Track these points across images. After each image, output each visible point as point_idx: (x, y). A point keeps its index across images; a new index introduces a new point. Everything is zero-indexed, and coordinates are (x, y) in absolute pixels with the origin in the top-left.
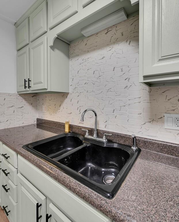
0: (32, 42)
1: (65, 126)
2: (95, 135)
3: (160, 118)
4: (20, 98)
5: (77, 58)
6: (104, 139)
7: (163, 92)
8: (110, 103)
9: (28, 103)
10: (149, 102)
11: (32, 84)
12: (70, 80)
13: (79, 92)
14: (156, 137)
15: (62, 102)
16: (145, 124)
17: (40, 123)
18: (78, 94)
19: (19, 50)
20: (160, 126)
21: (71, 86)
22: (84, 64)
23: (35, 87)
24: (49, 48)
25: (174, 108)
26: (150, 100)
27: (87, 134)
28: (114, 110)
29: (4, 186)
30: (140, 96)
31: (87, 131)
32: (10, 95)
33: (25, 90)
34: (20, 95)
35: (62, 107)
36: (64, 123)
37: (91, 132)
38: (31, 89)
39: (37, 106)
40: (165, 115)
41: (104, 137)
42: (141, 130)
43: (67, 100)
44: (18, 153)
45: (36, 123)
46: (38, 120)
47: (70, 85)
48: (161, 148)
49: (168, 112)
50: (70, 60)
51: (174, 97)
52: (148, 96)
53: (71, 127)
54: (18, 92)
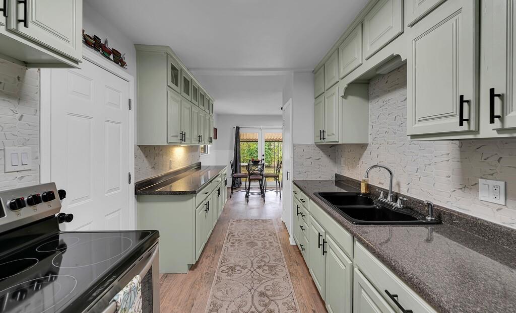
0: (327, 90)
1: (360, 185)
2: (389, 198)
3: (474, 185)
4: (317, 148)
5: (376, 100)
6: (399, 203)
7: (478, 148)
8: (413, 160)
9: (326, 154)
10: (460, 160)
11: (326, 136)
12: (370, 127)
13: (379, 143)
14: (468, 210)
15: (361, 155)
16: (454, 191)
17: (340, 180)
18: (377, 146)
19: (317, 98)
20: (474, 196)
21: (371, 134)
22: (385, 107)
23: (329, 139)
24: (341, 98)
25: (492, 172)
26: (461, 158)
27: (382, 195)
28: (418, 169)
29: (301, 227)
30: (448, 152)
31: (382, 192)
32: (308, 146)
33: (320, 141)
34: (317, 146)
35: (361, 161)
36: (360, 182)
37: (386, 194)
38: (326, 140)
39: (336, 158)
40: (480, 180)
41: (399, 200)
42: (450, 199)
43: (366, 153)
44: (310, 198)
45: (334, 179)
46: (337, 176)
47: (369, 134)
48: (471, 225)
49: (484, 177)
50: (370, 102)
51: (492, 155)
52: (458, 152)
53: (368, 187)
54: (315, 143)
